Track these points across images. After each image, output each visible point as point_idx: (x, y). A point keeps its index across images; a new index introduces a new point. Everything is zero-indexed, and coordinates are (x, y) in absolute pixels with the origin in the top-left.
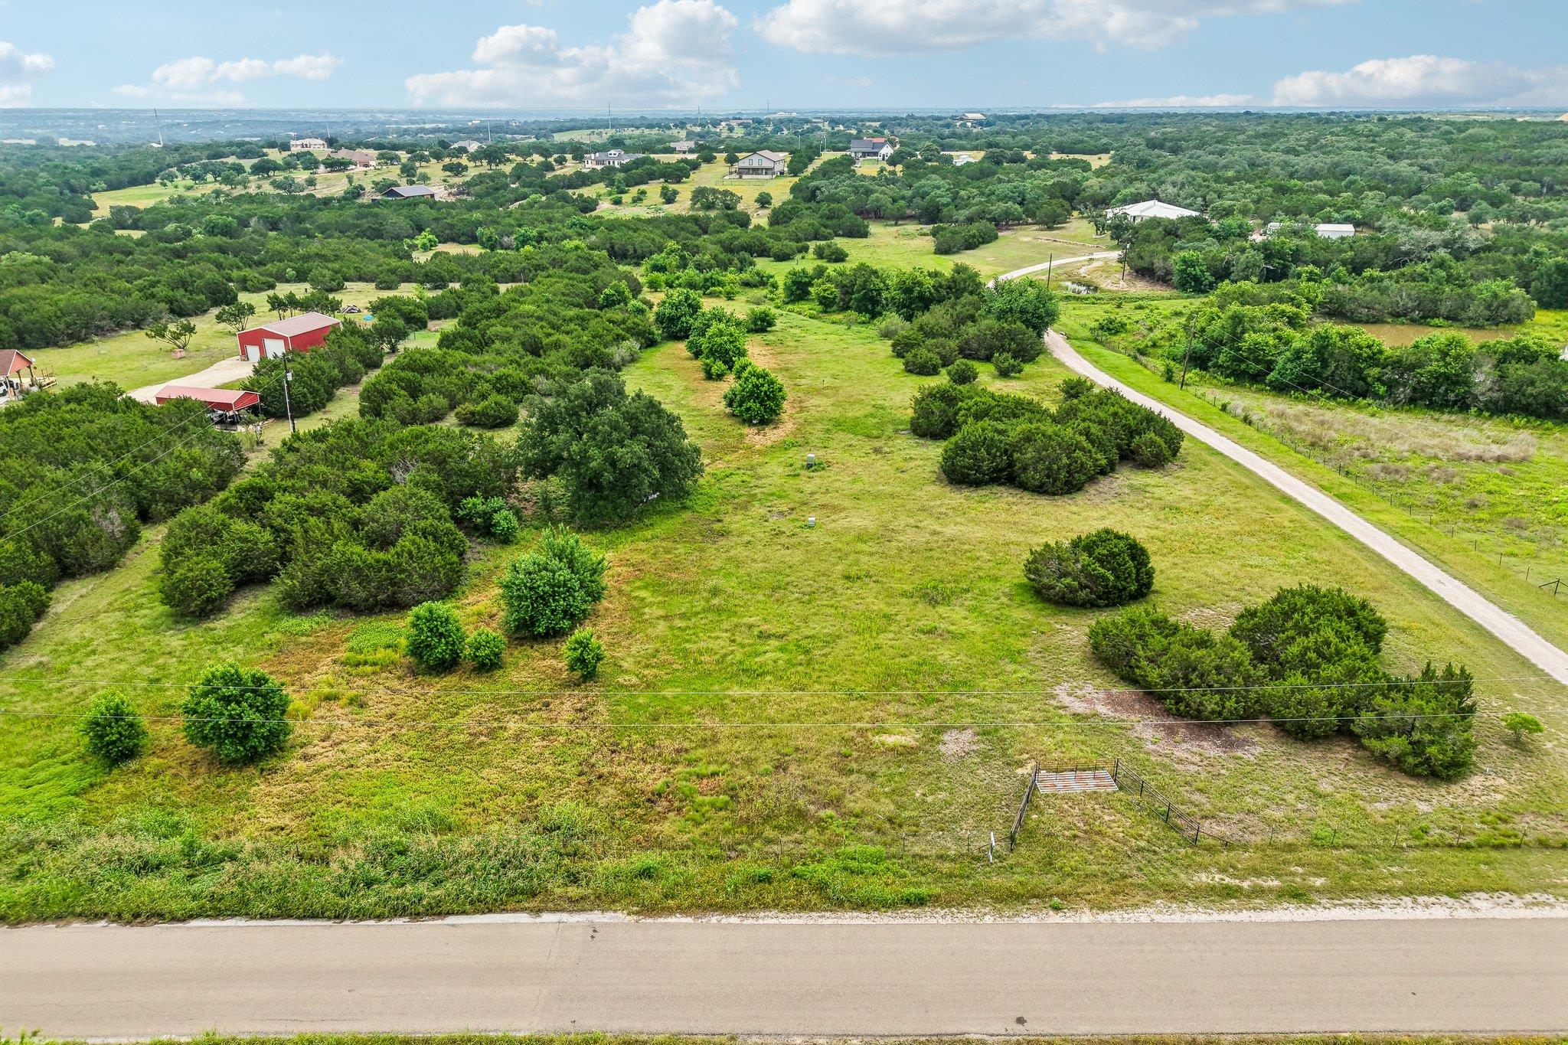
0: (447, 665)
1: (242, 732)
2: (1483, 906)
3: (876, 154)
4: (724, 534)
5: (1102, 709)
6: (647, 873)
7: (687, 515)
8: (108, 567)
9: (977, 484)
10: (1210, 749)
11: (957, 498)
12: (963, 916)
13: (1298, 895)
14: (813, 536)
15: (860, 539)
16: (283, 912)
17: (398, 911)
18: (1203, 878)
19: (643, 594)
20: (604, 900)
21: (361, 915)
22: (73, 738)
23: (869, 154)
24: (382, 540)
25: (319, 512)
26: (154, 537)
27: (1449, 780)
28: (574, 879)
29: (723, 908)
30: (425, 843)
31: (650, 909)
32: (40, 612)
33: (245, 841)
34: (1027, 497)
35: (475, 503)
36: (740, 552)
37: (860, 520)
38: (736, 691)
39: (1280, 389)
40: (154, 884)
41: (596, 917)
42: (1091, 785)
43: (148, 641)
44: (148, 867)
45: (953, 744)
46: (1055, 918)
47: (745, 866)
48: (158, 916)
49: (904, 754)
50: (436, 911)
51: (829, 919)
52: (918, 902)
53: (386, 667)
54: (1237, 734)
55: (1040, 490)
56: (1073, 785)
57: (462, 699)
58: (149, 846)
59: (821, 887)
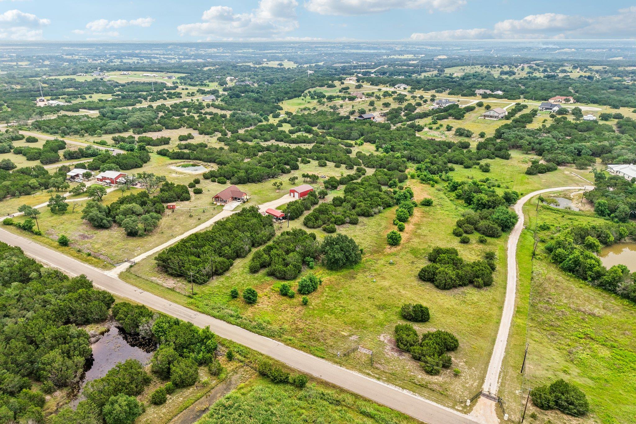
0: (285, 295)
1: (250, 299)
2: (405, 392)
3: (551, 109)
4: (354, 278)
5: (386, 341)
6: (290, 340)
7: (351, 270)
8: (244, 257)
9: (424, 281)
10: (396, 354)
11: (416, 283)
12: (327, 362)
13: (378, 379)
14: (372, 285)
15: (381, 289)
16: (244, 328)
17: (257, 333)
18: (367, 371)
19: (327, 289)
20: (282, 341)
21: (253, 332)
22: (229, 291)
23: (548, 109)
24: (286, 265)
25: (278, 255)
26: (254, 250)
27: (432, 375)
28: (280, 337)
29: (296, 348)
30: (264, 325)
31: (288, 345)
32: (232, 265)
33: (244, 317)
34: (433, 287)
35: (308, 259)
36: (353, 285)
37: (386, 283)
38: (326, 316)
39: (564, 269)
40: (232, 319)
41: (280, 343)
42: (367, 353)
43: (245, 275)
44: (232, 316)
45: (353, 338)
46: (339, 367)
47: (303, 344)
48: (231, 323)
49: (344, 336)
50: (261, 335)
51: (309, 355)
52: (323, 358)
53: (276, 292)
54: (404, 353)
55: (437, 287)
56: (364, 351)
57: (284, 302)
58: (233, 313)
59: (310, 351)
